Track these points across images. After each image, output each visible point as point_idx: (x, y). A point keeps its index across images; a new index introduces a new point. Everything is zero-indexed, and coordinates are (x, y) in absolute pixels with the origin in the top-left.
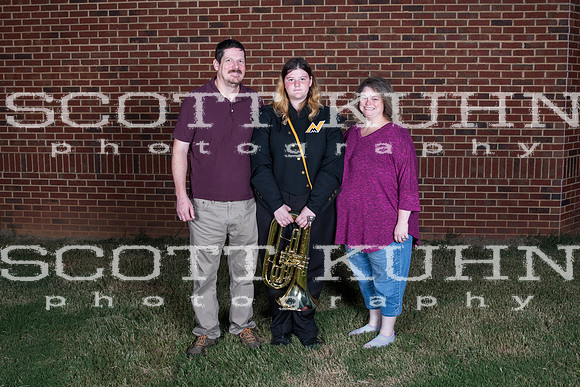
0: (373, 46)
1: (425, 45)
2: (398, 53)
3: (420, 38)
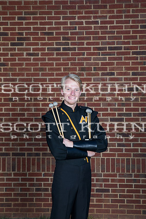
0: (111, 79)
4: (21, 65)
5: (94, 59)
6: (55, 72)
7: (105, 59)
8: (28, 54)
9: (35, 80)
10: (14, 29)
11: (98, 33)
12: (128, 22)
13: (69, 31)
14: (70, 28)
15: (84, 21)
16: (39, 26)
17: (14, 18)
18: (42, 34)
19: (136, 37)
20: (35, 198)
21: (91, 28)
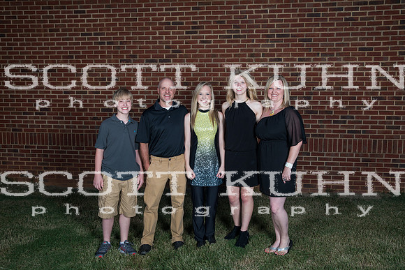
2: (295, 70)
4: (196, 51)
5: (263, 46)
7: (273, 46)
8: (201, 42)
9: (208, 65)
10: (189, 18)
11: (267, 21)
12: (296, 11)
13: (240, 20)
14: (240, 17)
15: (254, 10)
16: (212, 15)
17: (189, 9)
18: (214, 22)
19: (302, 25)
21: (260, 17)
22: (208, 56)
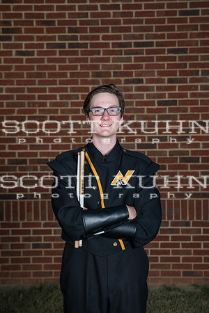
0: (138, 89)
1: (190, 88)
2: (164, 96)
3: (184, 81)
4: (9, 68)
5: (114, 60)
6: (58, 79)
7: (129, 60)
8: (19, 53)
9: (30, 90)
11: (118, 22)
12: (162, 6)
13: (78, 19)
14: (78, 15)
15: (99, 4)
16: (33, 12)
18: (38, 23)
20: (31, 257)
21: (108, 15)
22: (29, 75)
